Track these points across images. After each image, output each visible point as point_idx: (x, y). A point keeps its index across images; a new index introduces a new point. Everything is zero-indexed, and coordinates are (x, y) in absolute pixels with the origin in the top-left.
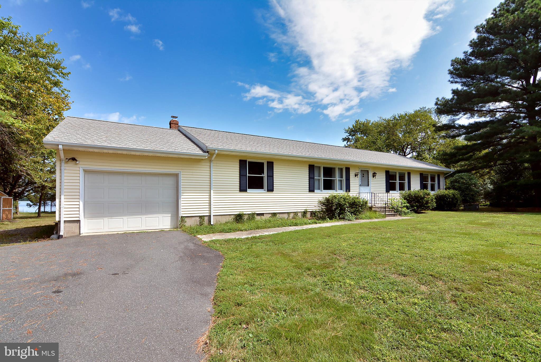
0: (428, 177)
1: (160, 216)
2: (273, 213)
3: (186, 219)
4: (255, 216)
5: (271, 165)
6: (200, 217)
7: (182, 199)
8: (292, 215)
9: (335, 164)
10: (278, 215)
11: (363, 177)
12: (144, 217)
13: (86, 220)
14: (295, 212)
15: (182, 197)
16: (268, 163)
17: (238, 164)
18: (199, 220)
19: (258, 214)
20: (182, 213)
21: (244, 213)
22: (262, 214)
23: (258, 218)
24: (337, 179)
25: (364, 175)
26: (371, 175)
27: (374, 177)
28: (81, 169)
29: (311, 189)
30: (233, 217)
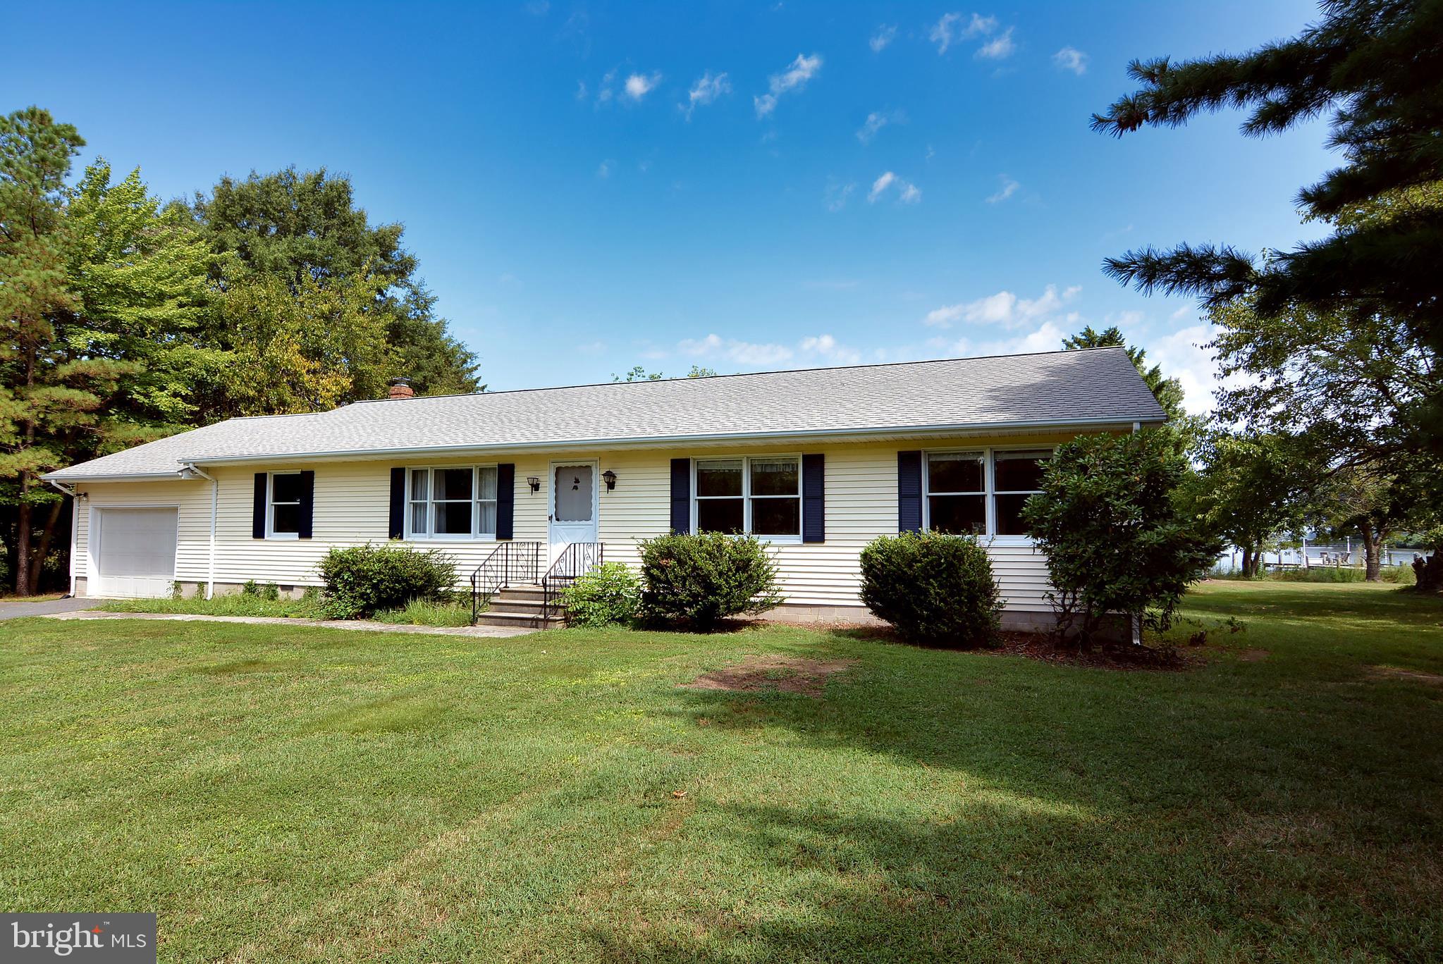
0: (980, 465)
2: (310, 586)
3: (183, 586)
4: (279, 589)
6: (197, 584)
7: (177, 552)
11: (576, 488)
13: (97, 578)
15: (178, 547)
16: (303, 473)
17: (253, 481)
18: (197, 589)
19: (284, 587)
20: (177, 576)
21: (258, 582)
22: (290, 588)
23: (282, 594)
24: (474, 500)
25: (577, 481)
26: (598, 482)
27: (611, 486)
28: (90, 507)
29: (396, 530)
30: (241, 588)
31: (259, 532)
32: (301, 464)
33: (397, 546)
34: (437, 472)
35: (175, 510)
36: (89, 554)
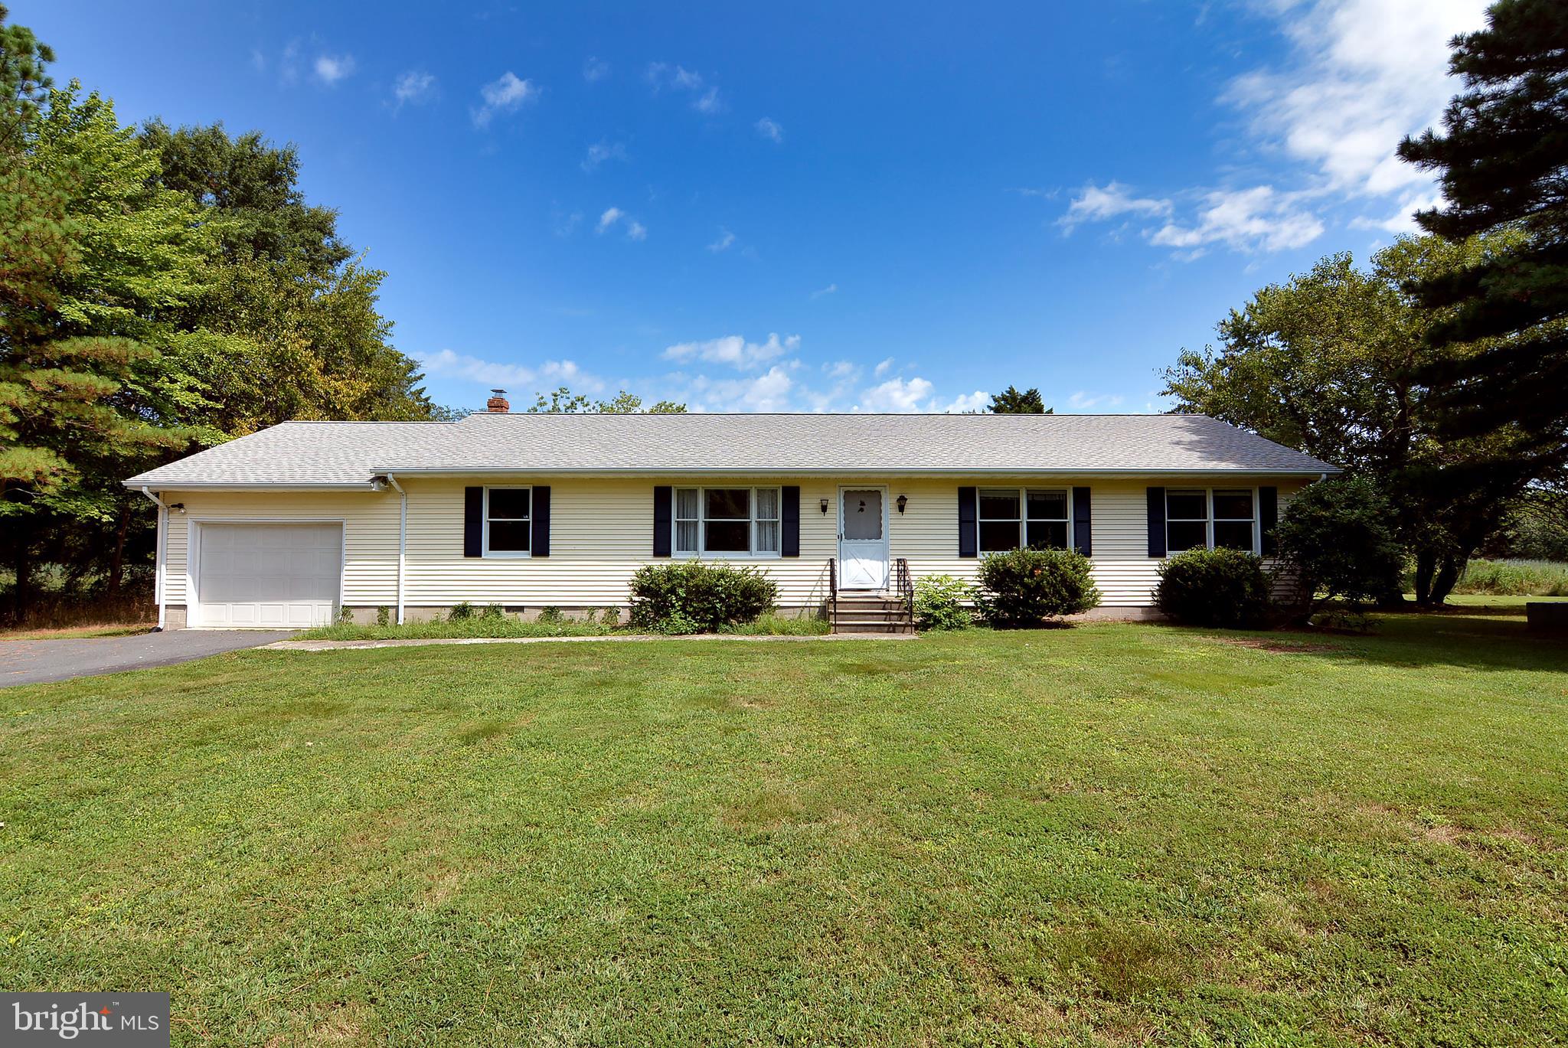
0: (1204, 499)
1: (315, 603)
2: (548, 607)
3: (353, 612)
4: (503, 612)
5: (543, 495)
6: (381, 608)
7: (345, 573)
8: (600, 614)
9: (745, 480)
10: (561, 612)
11: (862, 510)
12: (286, 604)
13: (202, 606)
14: (610, 607)
15: (346, 568)
16: (535, 489)
17: (464, 496)
18: (378, 614)
19: (509, 609)
20: (344, 600)
21: (473, 603)
22: (521, 609)
23: (508, 616)
24: (754, 518)
25: (862, 504)
26: (888, 504)
27: (901, 509)
28: (190, 522)
29: (661, 548)
30: (449, 611)
31: (472, 550)
32: (532, 479)
33: (661, 565)
34: (707, 492)
35: (339, 526)
36: (189, 578)
